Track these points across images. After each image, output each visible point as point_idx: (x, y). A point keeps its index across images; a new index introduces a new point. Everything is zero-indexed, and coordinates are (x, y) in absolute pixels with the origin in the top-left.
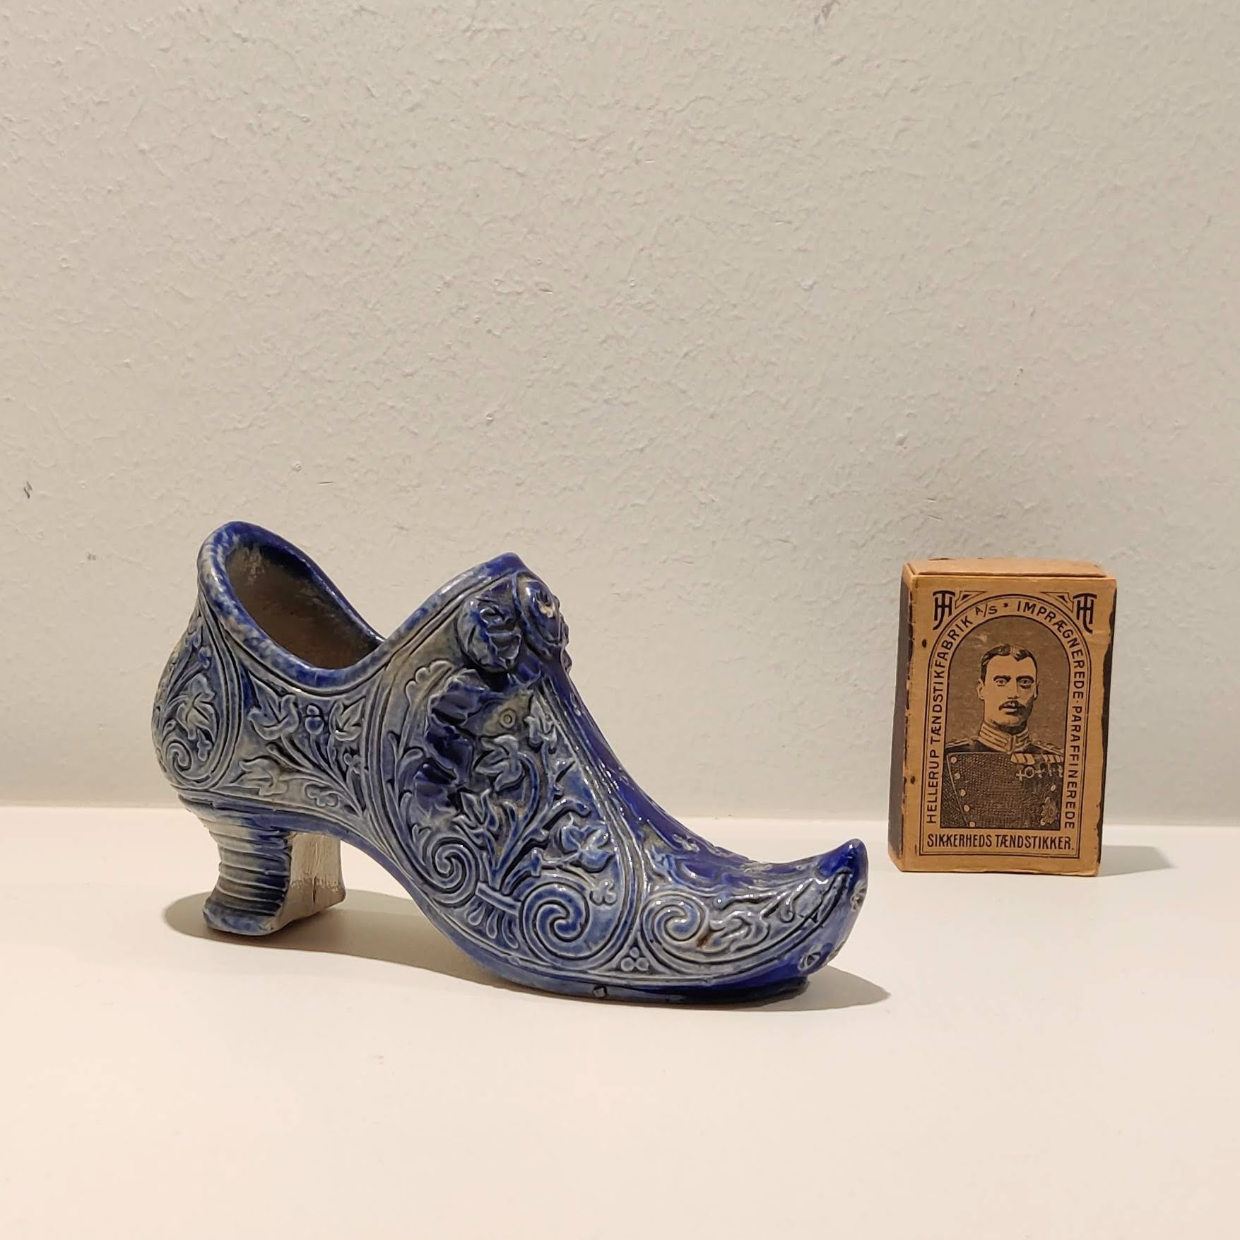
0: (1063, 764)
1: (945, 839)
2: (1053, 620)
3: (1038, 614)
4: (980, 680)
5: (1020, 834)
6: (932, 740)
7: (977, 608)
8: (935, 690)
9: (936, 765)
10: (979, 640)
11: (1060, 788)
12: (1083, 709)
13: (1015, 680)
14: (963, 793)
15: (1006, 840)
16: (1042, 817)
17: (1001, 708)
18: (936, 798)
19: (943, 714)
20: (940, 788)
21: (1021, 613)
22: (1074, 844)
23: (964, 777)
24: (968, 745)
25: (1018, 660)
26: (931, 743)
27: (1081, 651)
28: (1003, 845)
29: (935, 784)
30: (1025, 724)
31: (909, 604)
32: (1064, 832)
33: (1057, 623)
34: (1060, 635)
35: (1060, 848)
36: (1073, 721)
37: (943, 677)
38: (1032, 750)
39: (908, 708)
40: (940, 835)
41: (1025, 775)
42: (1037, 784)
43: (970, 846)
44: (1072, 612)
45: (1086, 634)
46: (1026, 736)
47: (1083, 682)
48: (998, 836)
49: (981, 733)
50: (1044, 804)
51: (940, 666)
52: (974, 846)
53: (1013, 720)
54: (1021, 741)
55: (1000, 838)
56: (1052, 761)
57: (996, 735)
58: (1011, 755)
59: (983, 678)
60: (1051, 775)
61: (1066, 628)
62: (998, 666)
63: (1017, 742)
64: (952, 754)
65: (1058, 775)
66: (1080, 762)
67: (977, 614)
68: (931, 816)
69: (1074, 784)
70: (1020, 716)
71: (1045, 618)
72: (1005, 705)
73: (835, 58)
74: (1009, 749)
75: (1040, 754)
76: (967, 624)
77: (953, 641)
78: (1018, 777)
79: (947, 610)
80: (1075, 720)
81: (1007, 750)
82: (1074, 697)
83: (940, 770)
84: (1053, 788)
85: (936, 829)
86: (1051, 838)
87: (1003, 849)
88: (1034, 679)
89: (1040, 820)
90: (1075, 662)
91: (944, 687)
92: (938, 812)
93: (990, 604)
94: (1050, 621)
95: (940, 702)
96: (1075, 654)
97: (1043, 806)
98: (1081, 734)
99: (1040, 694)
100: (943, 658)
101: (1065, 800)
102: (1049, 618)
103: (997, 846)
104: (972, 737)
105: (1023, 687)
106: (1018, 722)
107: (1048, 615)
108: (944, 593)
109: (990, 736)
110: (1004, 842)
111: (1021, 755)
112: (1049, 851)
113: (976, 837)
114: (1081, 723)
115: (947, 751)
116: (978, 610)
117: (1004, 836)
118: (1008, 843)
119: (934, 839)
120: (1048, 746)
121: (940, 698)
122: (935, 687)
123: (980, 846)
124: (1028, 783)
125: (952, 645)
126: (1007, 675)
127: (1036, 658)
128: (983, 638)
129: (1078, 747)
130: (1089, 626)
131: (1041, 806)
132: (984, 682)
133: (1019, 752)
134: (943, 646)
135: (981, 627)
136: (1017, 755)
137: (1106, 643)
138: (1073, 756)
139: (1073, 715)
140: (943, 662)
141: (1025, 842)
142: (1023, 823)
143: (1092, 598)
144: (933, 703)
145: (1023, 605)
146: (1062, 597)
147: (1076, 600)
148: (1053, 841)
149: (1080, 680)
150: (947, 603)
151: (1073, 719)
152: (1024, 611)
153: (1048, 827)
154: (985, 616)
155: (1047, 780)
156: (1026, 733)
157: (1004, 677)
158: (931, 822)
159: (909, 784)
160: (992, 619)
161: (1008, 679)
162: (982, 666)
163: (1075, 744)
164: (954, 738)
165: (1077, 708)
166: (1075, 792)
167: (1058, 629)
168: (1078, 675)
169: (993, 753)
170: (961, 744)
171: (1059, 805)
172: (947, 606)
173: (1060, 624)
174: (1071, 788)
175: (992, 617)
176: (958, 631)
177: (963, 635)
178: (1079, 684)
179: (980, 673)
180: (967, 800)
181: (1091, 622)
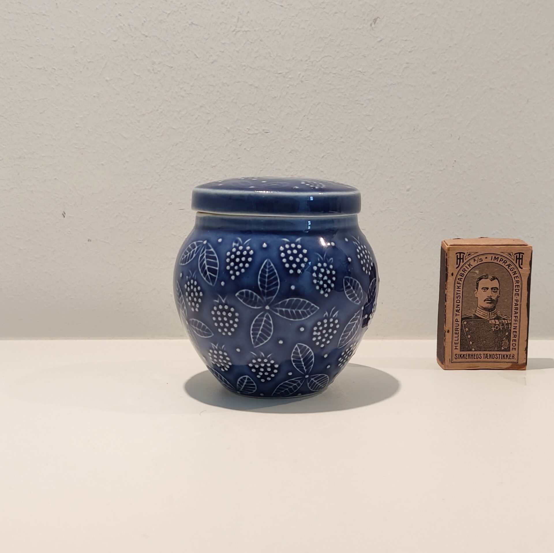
0: (511, 324)
1: (462, 356)
2: (506, 264)
3: (499, 262)
4: (476, 289)
5: (493, 353)
7: (474, 259)
8: (457, 294)
9: (458, 325)
10: (475, 272)
11: (510, 334)
12: (519, 300)
13: (490, 289)
14: (469, 336)
15: (487, 356)
16: (502, 346)
17: (484, 301)
18: (458, 339)
19: (460, 304)
22: (516, 357)
23: (469, 330)
24: (471, 316)
25: (491, 281)
26: (456, 316)
27: (518, 276)
28: (486, 358)
29: (458, 333)
30: (495, 307)
31: (446, 258)
32: (512, 352)
33: (508, 265)
34: (509, 270)
35: (510, 359)
36: (515, 306)
37: (460, 288)
38: (498, 318)
39: (446, 301)
40: (460, 354)
41: (495, 329)
42: (500, 332)
43: (473, 358)
44: (514, 260)
45: (520, 269)
46: (495, 312)
47: (519, 289)
48: (484, 354)
49: (477, 312)
50: (503, 341)
51: (459, 283)
52: (474, 358)
53: (489, 306)
54: (493, 314)
55: (485, 355)
56: (506, 323)
57: (483, 312)
58: (489, 320)
59: (477, 288)
60: (506, 328)
61: (511, 267)
62: (483, 283)
63: (492, 315)
64: (464, 320)
65: (509, 328)
66: (518, 323)
67: (474, 262)
68: (456, 346)
69: (516, 332)
70: (493, 304)
71: (503, 263)
72: (487, 300)
73: (379, 39)
74: (488, 317)
75: (501, 320)
76: (470, 266)
77: (464, 273)
78: (492, 329)
79: (462, 260)
80: (516, 305)
81: (488, 318)
82: (515, 296)
83: (460, 327)
84: (507, 334)
85: (458, 352)
86: (506, 355)
87: (486, 360)
88: (499, 288)
89: (501, 347)
90: (515, 281)
91: (461, 292)
92: (459, 345)
93: (480, 258)
94: (505, 264)
95: (460, 298)
96: (515, 278)
97: (503, 342)
98: (518, 311)
99: (501, 295)
100: (460, 280)
101: (512, 339)
102: (504, 263)
103: (484, 358)
104: (474, 313)
105: (494, 292)
106: (492, 307)
107: (504, 262)
108: (460, 253)
109: (480, 313)
110: (487, 357)
111: (493, 320)
112: (505, 360)
113: (475, 355)
114: (518, 307)
115: (462, 319)
116: (475, 260)
117: (487, 354)
118: (488, 357)
119: (457, 356)
120: (505, 316)
121: (459, 297)
122: (457, 293)
123: (477, 358)
124: (496, 332)
125: (464, 275)
126: (487, 287)
127: (499, 279)
128: (477, 272)
129: (517, 316)
130: (521, 266)
131: (502, 341)
132: (477, 290)
133: (492, 319)
134: (460, 275)
135: (476, 267)
136: (492, 320)
137: (528, 273)
138: (515, 320)
139: (515, 303)
140: (460, 282)
141: (495, 356)
142: (494, 348)
143: (522, 254)
144: (456, 299)
145: (493, 258)
146: (510, 254)
147: (515, 255)
148: (507, 356)
149: (518, 288)
150: (462, 257)
151: (515, 305)
152: (494, 260)
153: (505, 350)
154: (477, 262)
155: (504, 330)
156: (496, 311)
157: (486, 288)
158: (456, 349)
159: (447, 333)
160: (480, 264)
161: (487, 289)
162: (477, 283)
164: (465, 314)
165: (516, 300)
166: (516, 335)
167: (508, 267)
168: (517, 287)
169: (482, 320)
170: (469, 316)
171: (509, 340)
172: (462, 259)
173: (509, 266)
174: (514, 334)
175: (480, 263)
176: (466, 269)
177: (468, 270)
178: (517, 290)
179: (476, 287)
180: (471, 339)
181: (522, 264)
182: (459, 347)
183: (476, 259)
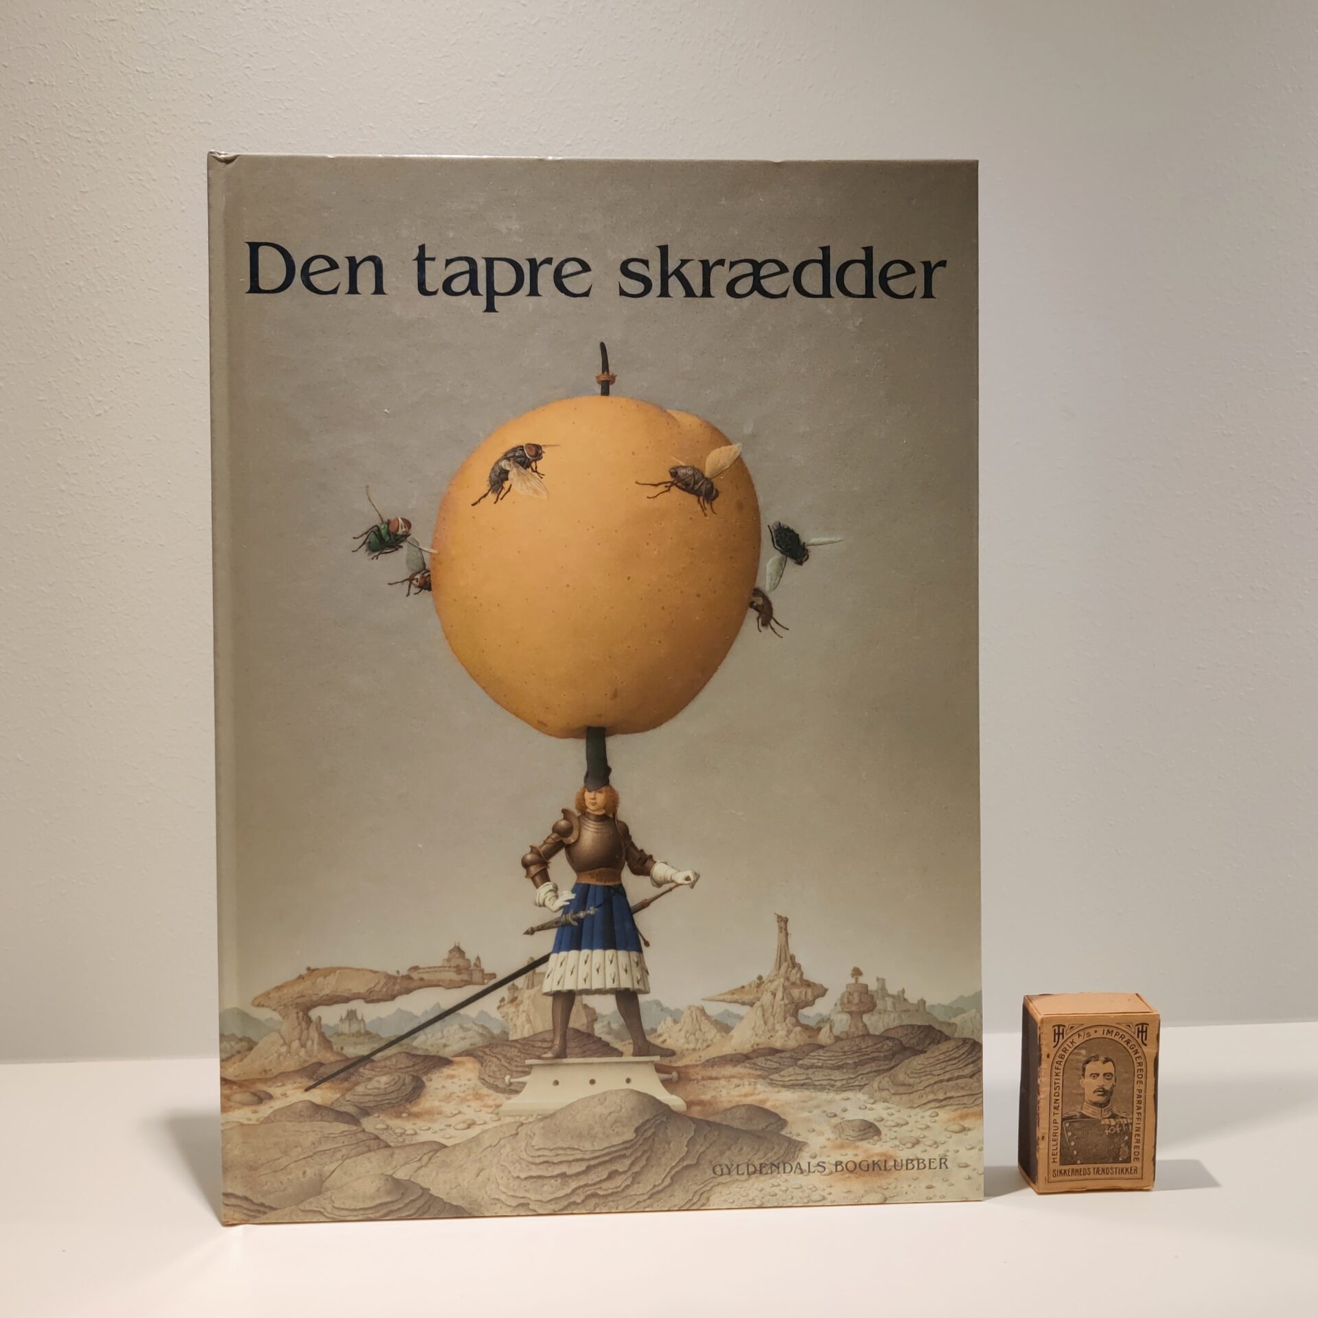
0: (1132, 1124)
1: (1063, 1172)
2: (1123, 1039)
3: (1115, 1036)
4: (1081, 1076)
6: (1054, 1114)
8: (1055, 1083)
11: (1130, 1138)
12: (1143, 1091)
13: (1102, 1076)
14: (1073, 1144)
15: (1099, 1170)
17: (1095, 1092)
19: (1060, 1098)
20: (1059, 1141)
21: (1105, 1036)
22: (1139, 1171)
23: (1073, 1135)
24: (1074, 1115)
25: (1104, 1063)
27: (1140, 1056)
28: (1098, 1174)
30: (1108, 1101)
31: (1038, 1034)
32: (1134, 1164)
33: (1126, 1041)
34: (1128, 1048)
35: (1132, 1174)
36: (1136, 1098)
37: (1059, 1076)
38: (1114, 1116)
39: (1039, 1094)
40: (1059, 1170)
41: (1110, 1131)
42: (1117, 1136)
43: (1077, 1175)
44: (1135, 1034)
45: (1143, 1046)
46: (1110, 1108)
47: (1142, 1075)
49: (1084, 1108)
51: (1058, 1069)
52: (1080, 1175)
53: (1101, 1099)
54: (1107, 1111)
56: (1126, 1122)
57: (1092, 1108)
58: (1101, 1120)
59: (1083, 1075)
60: (1125, 1131)
61: (1130, 1043)
62: (1091, 1068)
63: (1105, 1112)
64: (1067, 1121)
65: (1129, 1130)
66: (1142, 1122)
67: (1079, 1037)
68: (1054, 1159)
69: (1139, 1135)
70: (1106, 1097)
71: (1119, 1038)
72: (1097, 1091)
74: (1099, 1116)
75: (1118, 1118)
76: (1073, 1044)
77: (1065, 1054)
78: (1106, 1132)
79: (1061, 1036)
80: (1138, 1098)
82: (1137, 1084)
83: (1059, 1131)
84: (1126, 1138)
85: (1057, 1166)
87: (1098, 1176)
88: (1114, 1073)
89: (1121, 1158)
90: (1137, 1062)
91: (1061, 1082)
92: (1058, 1156)
93: (1087, 1031)
95: (1059, 1090)
96: (1137, 1059)
97: (1121, 1149)
98: (1142, 1106)
99: (1117, 1083)
100: (1060, 1064)
101: (1133, 1145)
102: (1121, 1038)
103: (1094, 1174)
104: (1078, 1111)
105: (1107, 1079)
106: (1105, 1101)
108: (1059, 1026)
109: (1088, 1110)
110: (1098, 1172)
111: (1107, 1120)
112: (1124, 1176)
114: (1142, 1098)
115: (1063, 1120)
116: (1079, 1035)
117: (1098, 1168)
118: (1100, 1173)
119: (1056, 1173)
120: (1123, 1114)
121: (1058, 1088)
123: (1083, 1175)
124: (1111, 1136)
125: (1065, 1057)
126: (1098, 1072)
127: (1115, 1062)
128: (1083, 1052)
129: (1140, 1113)
130: (1145, 1042)
131: (1119, 1149)
132: (1084, 1078)
133: (1106, 1118)
134: (1059, 1057)
135: (1081, 1045)
136: (1104, 1119)
137: (1155, 1051)
138: (1138, 1119)
140: (1060, 1067)
141: (1110, 1171)
142: (1108, 1160)
143: (1149, 1024)
144: (1054, 1091)
145: (1106, 1032)
146: (1129, 1026)
147: (1137, 1027)
148: (1127, 1170)
149: (1141, 1073)
150: (1061, 1031)
151: (1137, 1096)
152: (1107, 1034)
153: (1124, 1161)
154: (1084, 1038)
155: (1125, 1134)
156: (1110, 1106)
157: (1096, 1074)
158: (1054, 1162)
159: (1040, 1141)
160: (1088, 1040)
161: (1098, 1075)
162: (1083, 1068)
163: (1139, 1111)
165: (1139, 1090)
166: (1139, 1140)
167: (1125, 1044)
168: (1139, 1071)
169: (1091, 1120)
170: (1071, 1115)
171: (1130, 1147)
172: (1061, 1034)
173: (1128, 1042)
174: (1137, 1138)
175: (1088, 1038)
176: (1068, 1048)
177: (1071, 1050)
178: (1140, 1076)
179: (1081, 1073)
180: (1075, 1148)
181: (1146, 1039)
182: (1058, 1160)
183: (1082, 1033)
